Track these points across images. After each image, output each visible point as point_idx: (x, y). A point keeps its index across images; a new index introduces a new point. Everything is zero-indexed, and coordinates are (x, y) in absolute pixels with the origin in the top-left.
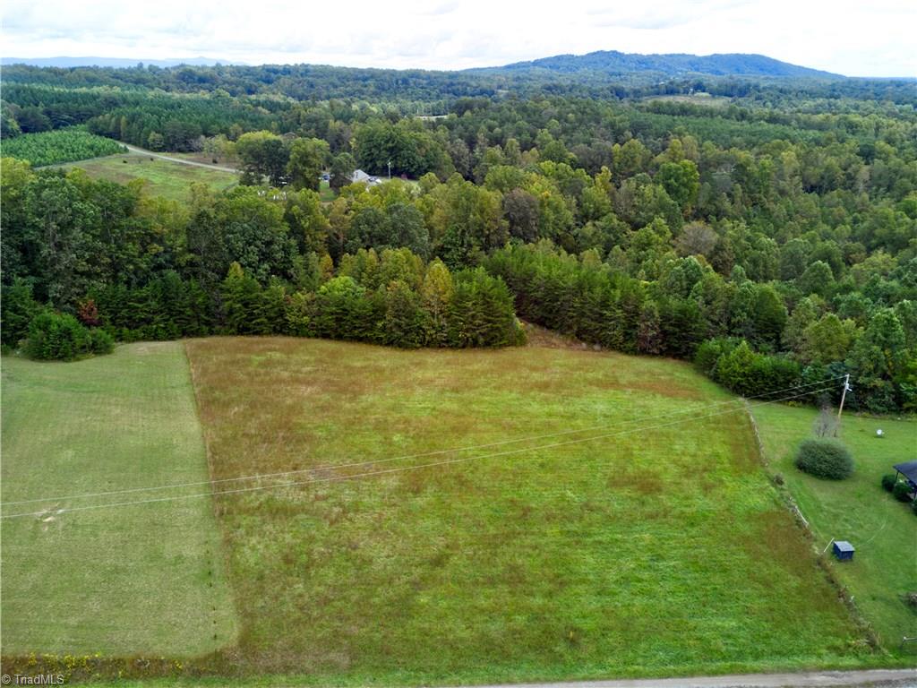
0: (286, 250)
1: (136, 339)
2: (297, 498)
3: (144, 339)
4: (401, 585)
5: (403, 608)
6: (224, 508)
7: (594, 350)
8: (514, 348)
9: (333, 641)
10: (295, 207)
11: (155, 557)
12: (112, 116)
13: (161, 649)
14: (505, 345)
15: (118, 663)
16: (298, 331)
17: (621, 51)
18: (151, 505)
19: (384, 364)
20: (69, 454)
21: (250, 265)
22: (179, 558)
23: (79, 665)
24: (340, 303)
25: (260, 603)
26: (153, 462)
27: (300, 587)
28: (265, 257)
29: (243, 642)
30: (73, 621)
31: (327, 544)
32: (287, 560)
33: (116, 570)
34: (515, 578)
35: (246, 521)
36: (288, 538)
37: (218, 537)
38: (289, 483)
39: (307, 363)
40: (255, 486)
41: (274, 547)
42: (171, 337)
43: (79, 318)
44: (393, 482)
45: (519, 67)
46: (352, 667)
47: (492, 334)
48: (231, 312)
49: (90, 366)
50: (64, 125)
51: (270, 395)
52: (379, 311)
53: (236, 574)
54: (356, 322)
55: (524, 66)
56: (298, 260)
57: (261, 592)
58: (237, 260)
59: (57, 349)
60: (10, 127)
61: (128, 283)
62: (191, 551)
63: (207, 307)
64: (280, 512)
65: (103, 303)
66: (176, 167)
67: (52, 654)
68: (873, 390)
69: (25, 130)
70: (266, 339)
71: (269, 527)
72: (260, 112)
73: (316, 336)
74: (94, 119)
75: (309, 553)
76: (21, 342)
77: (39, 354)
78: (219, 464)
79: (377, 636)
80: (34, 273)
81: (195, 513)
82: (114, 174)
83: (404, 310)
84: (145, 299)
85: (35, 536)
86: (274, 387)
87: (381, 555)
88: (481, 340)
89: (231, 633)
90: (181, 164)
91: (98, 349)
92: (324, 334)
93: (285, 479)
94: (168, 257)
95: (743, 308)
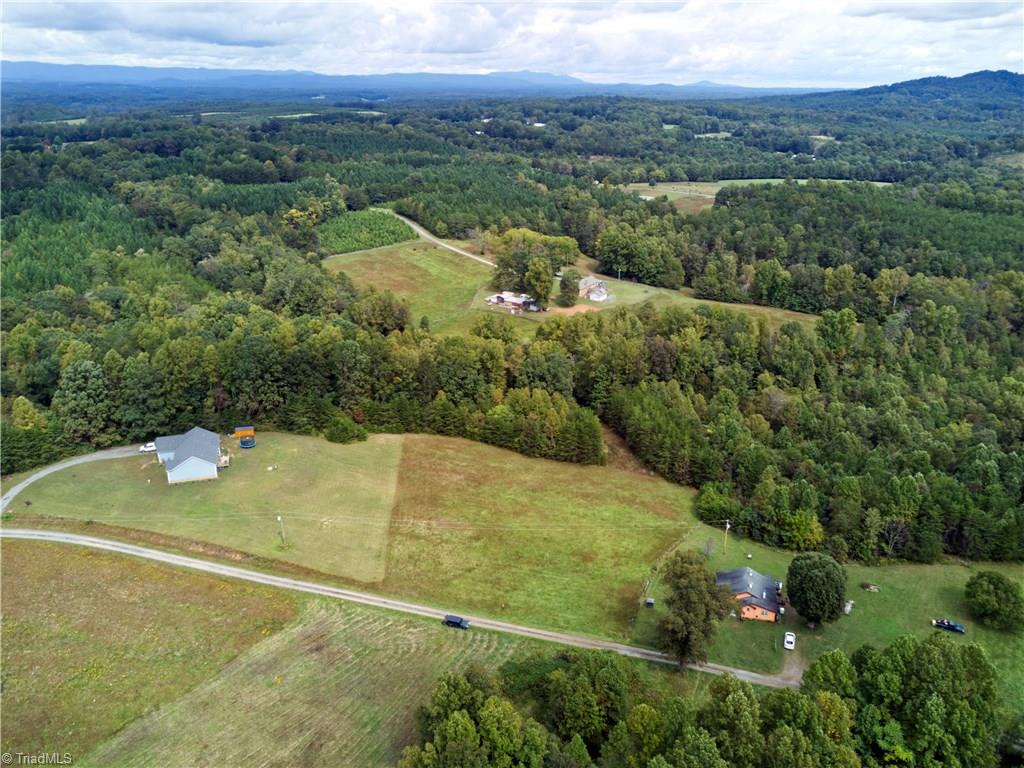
0: (475, 382)
1: (381, 432)
2: (424, 532)
3: (385, 432)
4: (450, 575)
5: (446, 583)
6: (392, 532)
7: (649, 475)
8: (595, 466)
9: (414, 588)
10: (486, 354)
11: (361, 546)
12: (413, 201)
13: (355, 577)
14: (590, 464)
15: (342, 578)
16: (472, 437)
17: (1014, 71)
18: (364, 525)
19: (508, 466)
20: (337, 496)
21: (450, 391)
22: (370, 548)
23: (330, 575)
24: (497, 422)
25: (394, 570)
26: (370, 505)
27: (411, 568)
28: (460, 387)
29: (384, 581)
30: (330, 562)
31: (428, 554)
32: (410, 557)
33: (347, 548)
34: (497, 582)
35: (398, 538)
36: (414, 548)
37: (386, 543)
38: (424, 525)
39: (465, 460)
40: (408, 523)
41: (407, 551)
42: (399, 432)
43: (354, 419)
44: (470, 533)
45: (870, 93)
46: (418, 598)
47: (582, 456)
48: (434, 421)
49: (355, 447)
50: (378, 202)
51: (436, 478)
52: (518, 430)
53: (389, 558)
54: (504, 437)
55: (877, 93)
56: (482, 389)
57: (396, 566)
58: (442, 388)
59: (340, 436)
60: (339, 207)
61: (380, 399)
62: (375, 546)
63: (422, 416)
64: (414, 537)
65: (366, 410)
66: (450, 257)
67: (322, 570)
68: (768, 531)
69: (350, 208)
70: (452, 439)
71: (408, 543)
72: (540, 188)
73: (481, 441)
74: (400, 201)
75: (419, 556)
76: (325, 430)
77: (332, 438)
78: (396, 511)
79: (431, 591)
80: (335, 390)
81: (380, 531)
82: (404, 262)
83: (531, 434)
84: (388, 410)
85: (320, 529)
86: (440, 473)
87: (447, 562)
88: (574, 458)
89: (381, 577)
90: (456, 254)
91: (361, 438)
92: (485, 440)
93: (423, 524)
94: (404, 384)
95: (742, 464)
